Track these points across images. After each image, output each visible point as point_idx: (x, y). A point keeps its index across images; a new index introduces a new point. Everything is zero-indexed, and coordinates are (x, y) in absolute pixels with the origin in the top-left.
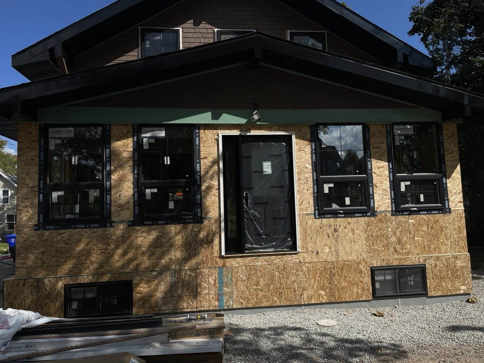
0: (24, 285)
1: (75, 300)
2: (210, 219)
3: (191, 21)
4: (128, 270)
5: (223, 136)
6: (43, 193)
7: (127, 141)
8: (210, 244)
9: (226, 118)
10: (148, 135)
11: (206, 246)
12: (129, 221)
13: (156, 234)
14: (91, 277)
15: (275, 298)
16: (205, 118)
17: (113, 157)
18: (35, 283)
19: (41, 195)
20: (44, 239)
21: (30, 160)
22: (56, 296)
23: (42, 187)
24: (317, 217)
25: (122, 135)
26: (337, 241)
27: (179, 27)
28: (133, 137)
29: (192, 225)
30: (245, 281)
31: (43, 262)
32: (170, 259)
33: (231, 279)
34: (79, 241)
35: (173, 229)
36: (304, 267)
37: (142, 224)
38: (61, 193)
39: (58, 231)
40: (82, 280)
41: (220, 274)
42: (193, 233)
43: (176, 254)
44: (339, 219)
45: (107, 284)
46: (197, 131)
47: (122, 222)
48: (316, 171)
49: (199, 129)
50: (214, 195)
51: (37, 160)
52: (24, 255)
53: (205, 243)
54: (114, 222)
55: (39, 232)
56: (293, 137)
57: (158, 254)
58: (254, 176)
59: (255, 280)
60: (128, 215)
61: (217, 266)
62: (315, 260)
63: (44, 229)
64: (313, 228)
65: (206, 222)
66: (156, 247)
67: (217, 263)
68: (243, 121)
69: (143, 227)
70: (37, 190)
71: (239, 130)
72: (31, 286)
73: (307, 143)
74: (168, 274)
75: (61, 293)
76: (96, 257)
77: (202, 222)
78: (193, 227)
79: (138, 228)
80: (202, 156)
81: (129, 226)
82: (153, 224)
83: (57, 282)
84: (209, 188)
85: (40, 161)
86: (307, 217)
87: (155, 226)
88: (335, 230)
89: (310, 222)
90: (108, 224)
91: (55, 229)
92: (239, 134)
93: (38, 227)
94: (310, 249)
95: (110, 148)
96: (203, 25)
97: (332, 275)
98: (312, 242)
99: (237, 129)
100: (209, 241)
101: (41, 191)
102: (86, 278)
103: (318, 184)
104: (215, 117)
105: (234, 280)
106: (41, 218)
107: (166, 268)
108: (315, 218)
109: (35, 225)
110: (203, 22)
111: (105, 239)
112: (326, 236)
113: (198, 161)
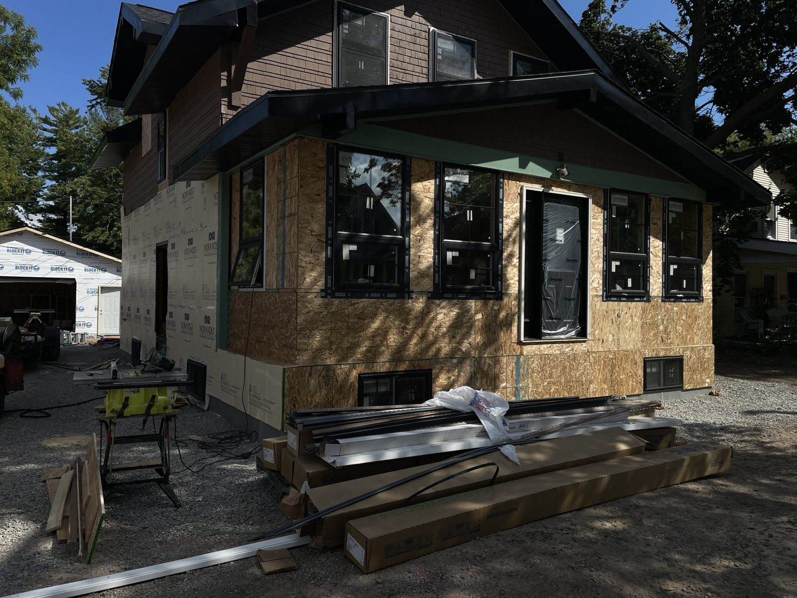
0: (310, 375)
1: (367, 395)
2: (509, 295)
3: (402, 7)
4: (427, 357)
5: (527, 190)
6: (332, 245)
7: (429, 184)
8: (509, 328)
9: (532, 168)
10: (452, 178)
11: (504, 329)
12: (428, 292)
13: (457, 311)
14: (387, 365)
15: (565, 392)
16: (510, 164)
17: (413, 203)
18: (324, 372)
19: (329, 247)
20: (333, 310)
21: (316, 195)
22: (349, 390)
23: (330, 236)
24: (605, 299)
25: (423, 175)
26: (619, 328)
27: (387, 12)
28: (435, 178)
29: (492, 302)
30: (540, 372)
31: (331, 343)
32: (470, 343)
33: (527, 370)
34: (373, 316)
35: (473, 304)
36: (591, 357)
37: (441, 297)
38: (354, 248)
39: (350, 300)
40: (378, 368)
41: (517, 363)
42: (493, 312)
43: (476, 338)
44: (622, 303)
45: (407, 373)
46: (502, 180)
47: (421, 293)
48: (606, 246)
49: (503, 179)
50: (515, 266)
51: (324, 196)
52: (308, 331)
53: (505, 326)
54: (413, 292)
55: (326, 300)
56: (590, 201)
57: (458, 338)
58: (549, 244)
59: (548, 372)
60: (427, 284)
61: (514, 354)
62: (601, 349)
63: (333, 297)
64: (601, 313)
65: (506, 300)
66: (456, 328)
67: (514, 350)
68: (547, 174)
69: (443, 302)
70: (325, 241)
71: (541, 186)
72: (319, 376)
73: (600, 210)
74: (468, 362)
75: (355, 386)
76: (393, 339)
77: (502, 299)
78: (494, 305)
79: (437, 301)
80: (505, 214)
81: (429, 298)
82: (453, 298)
83: (350, 370)
84: (511, 256)
85: (328, 198)
86: (596, 298)
87: (455, 301)
88: (619, 316)
89: (598, 304)
90: (406, 295)
91: (347, 297)
92: (541, 191)
93: (327, 292)
94: (597, 337)
95: (410, 190)
96: (417, 17)
97: (613, 367)
98: (599, 328)
99: (540, 184)
100: (507, 324)
101: (330, 242)
102: (383, 365)
103: (608, 260)
104: (523, 165)
105: (530, 371)
106: (329, 281)
107: (466, 356)
108: (603, 301)
109: (322, 290)
110: (416, 13)
111: (404, 315)
112: (610, 321)
113: (501, 220)
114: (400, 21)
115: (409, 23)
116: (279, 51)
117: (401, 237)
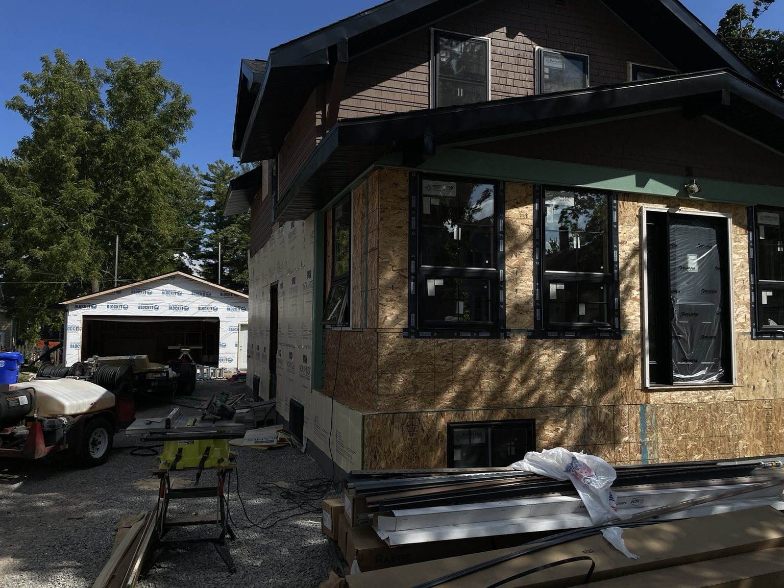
0: (392, 423)
1: (459, 447)
2: (630, 334)
3: (504, 29)
4: (528, 405)
5: (648, 212)
6: (415, 281)
7: (526, 209)
8: (630, 371)
9: (654, 187)
10: (554, 202)
11: (624, 373)
12: (528, 331)
13: (564, 352)
14: (481, 412)
15: (706, 449)
16: (626, 183)
17: (507, 231)
18: (408, 420)
19: (412, 283)
20: (418, 351)
21: (397, 227)
22: (437, 440)
23: (413, 271)
24: (754, 337)
25: (519, 200)
26: (775, 372)
27: (487, 36)
28: (534, 203)
29: (607, 341)
30: (672, 425)
31: (416, 388)
32: (581, 390)
33: (656, 422)
34: (465, 357)
35: (583, 345)
36: (739, 407)
37: (544, 336)
38: (439, 282)
39: (436, 340)
40: (470, 416)
41: (643, 413)
42: (610, 353)
43: (588, 384)
44: (777, 342)
45: (505, 423)
46: (615, 202)
47: (519, 331)
48: (753, 273)
49: (617, 200)
50: (635, 299)
51: (406, 228)
52: (389, 375)
53: (625, 369)
54: (510, 331)
55: (409, 340)
56: (730, 221)
57: (566, 383)
58: (679, 273)
59: (683, 424)
60: (527, 321)
61: (638, 402)
62: (752, 397)
63: (418, 336)
64: (750, 354)
65: (625, 339)
66: (564, 371)
67: (638, 398)
68: (672, 192)
69: (547, 341)
70: (407, 276)
71: (666, 206)
72: (403, 425)
73: (743, 231)
74: (580, 411)
75: (443, 436)
76: (487, 383)
77: (620, 338)
78: (610, 344)
79: (540, 341)
80: (620, 240)
81: (529, 337)
82: (558, 337)
83: (437, 418)
84: (629, 289)
85: (410, 230)
86: (742, 336)
87: (562, 340)
88: (774, 357)
89: (746, 344)
90: (502, 334)
91: (432, 337)
92: (666, 211)
93: (409, 332)
94: (746, 383)
95: (504, 218)
96: (520, 38)
97: (769, 419)
98: (749, 372)
99: (663, 204)
100: (628, 367)
101: (413, 277)
102: (476, 412)
103: (756, 290)
104: (641, 183)
105: (659, 423)
106: (413, 320)
107: (576, 405)
108: (752, 339)
109: (405, 330)
110: (520, 34)
111: (500, 356)
112: (763, 364)
113: (615, 246)
114: (502, 43)
115: (512, 45)
116: (374, 86)
117: (495, 269)
